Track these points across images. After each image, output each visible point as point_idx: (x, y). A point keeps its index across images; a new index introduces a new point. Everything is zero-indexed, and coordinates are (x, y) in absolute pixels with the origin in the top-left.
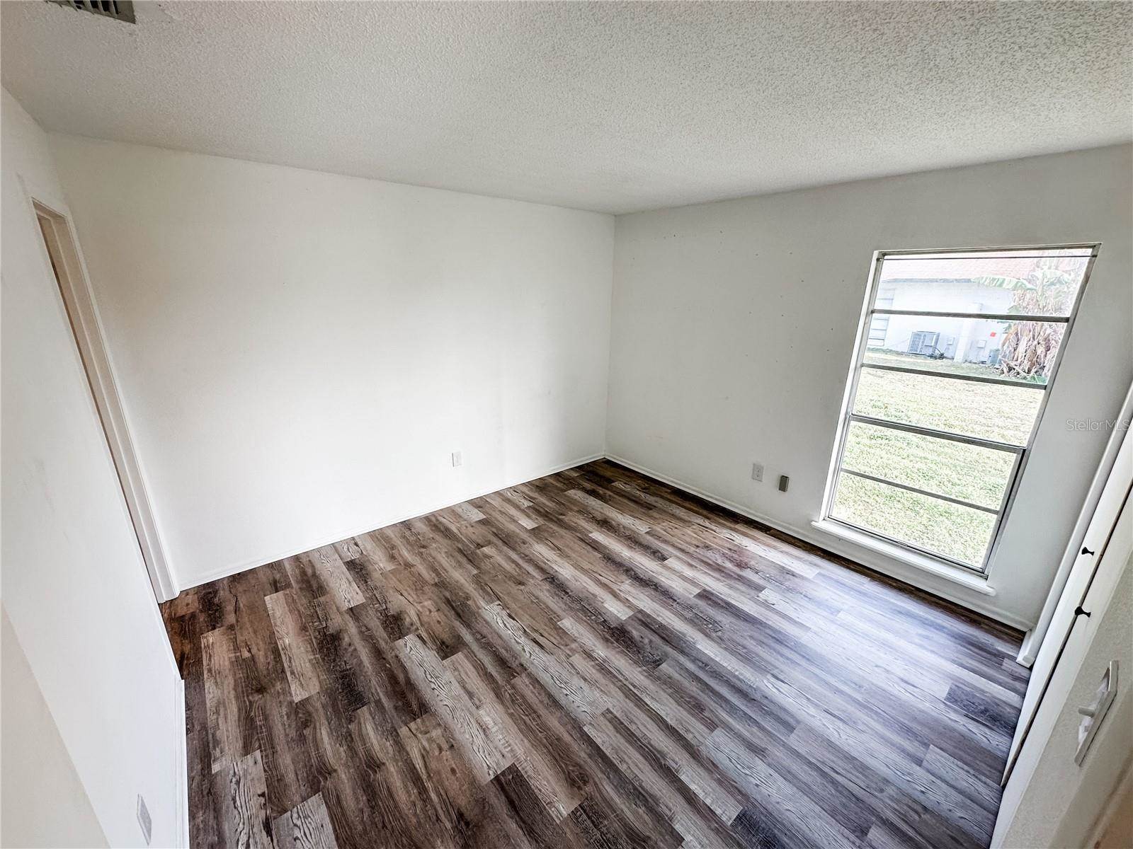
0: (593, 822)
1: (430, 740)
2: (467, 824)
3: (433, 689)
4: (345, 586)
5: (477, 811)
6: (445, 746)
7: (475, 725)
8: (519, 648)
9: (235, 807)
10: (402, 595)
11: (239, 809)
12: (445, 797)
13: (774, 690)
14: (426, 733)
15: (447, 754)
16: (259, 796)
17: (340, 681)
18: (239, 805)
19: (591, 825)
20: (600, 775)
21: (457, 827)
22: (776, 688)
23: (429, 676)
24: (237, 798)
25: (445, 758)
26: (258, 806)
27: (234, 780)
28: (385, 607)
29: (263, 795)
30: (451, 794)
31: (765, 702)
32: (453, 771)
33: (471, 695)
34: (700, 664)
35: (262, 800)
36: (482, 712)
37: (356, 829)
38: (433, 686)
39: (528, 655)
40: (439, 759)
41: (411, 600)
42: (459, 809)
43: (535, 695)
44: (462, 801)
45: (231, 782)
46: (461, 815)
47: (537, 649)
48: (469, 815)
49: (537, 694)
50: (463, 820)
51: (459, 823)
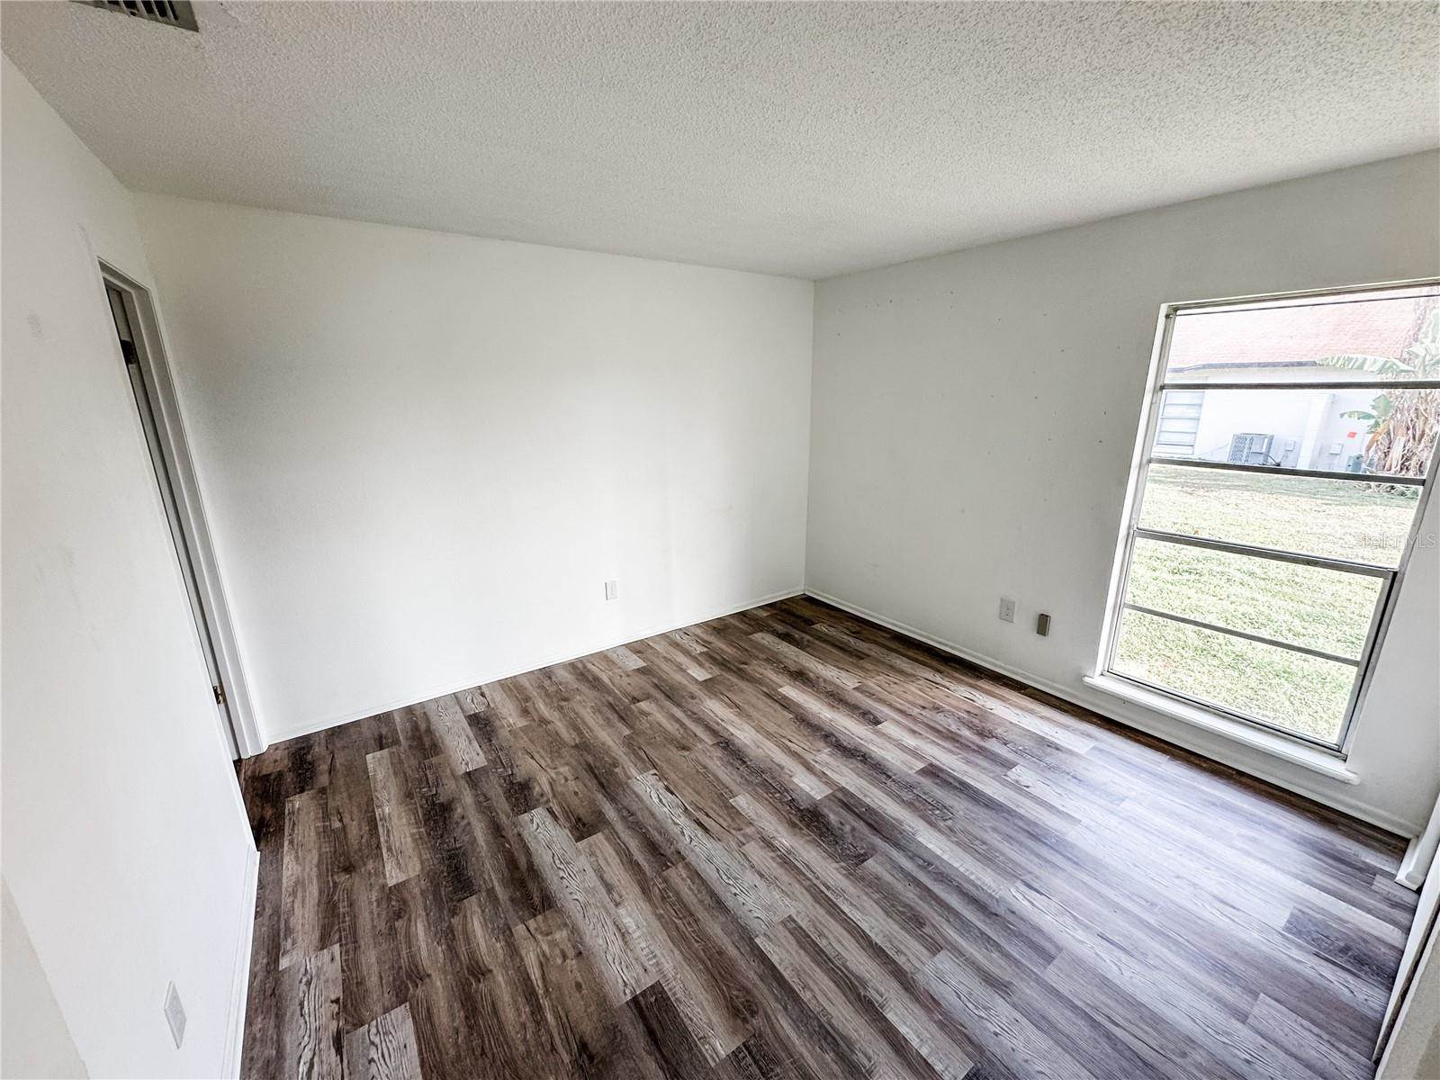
0: (760, 1068)
1: (553, 944)
2: (591, 1058)
3: (562, 878)
4: (463, 743)
5: (604, 1041)
6: (571, 953)
7: (612, 928)
8: (677, 830)
9: (302, 1015)
10: (532, 758)
11: (307, 1018)
12: (564, 1019)
13: (1026, 903)
14: (548, 934)
15: (572, 963)
16: (332, 1002)
17: (447, 862)
18: (307, 1011)
19: (758, 1071)
20: (774, 1004)
21: (576, 1060)
22: (1028, 900)
23: (557, 862)
24: (306, 1003)
25: (569, 968)
26: (329, 1015)
27: (304, 980)
28: (510, 773)
29: (337, 1001)
30: (573, 1016)
31: (1011, 918)
32: (579, 986)
33: (609, 888)
34: (921, 862)
35: (335, 1008)
36: (622, 911)
37: (447, 1054)
38: (562, 874)
39: (688, 840)
40: (562, 969)
41: (544, 765)
42: (581, 1037)
43: (693, 893)
44: (587, 1027)
45: (301, 982)
46: (583, 1046)
47: (700, 833)
48: (596, 1046)
49: (696, 892)
50: (585, 1053)
51: (580, 1056)
